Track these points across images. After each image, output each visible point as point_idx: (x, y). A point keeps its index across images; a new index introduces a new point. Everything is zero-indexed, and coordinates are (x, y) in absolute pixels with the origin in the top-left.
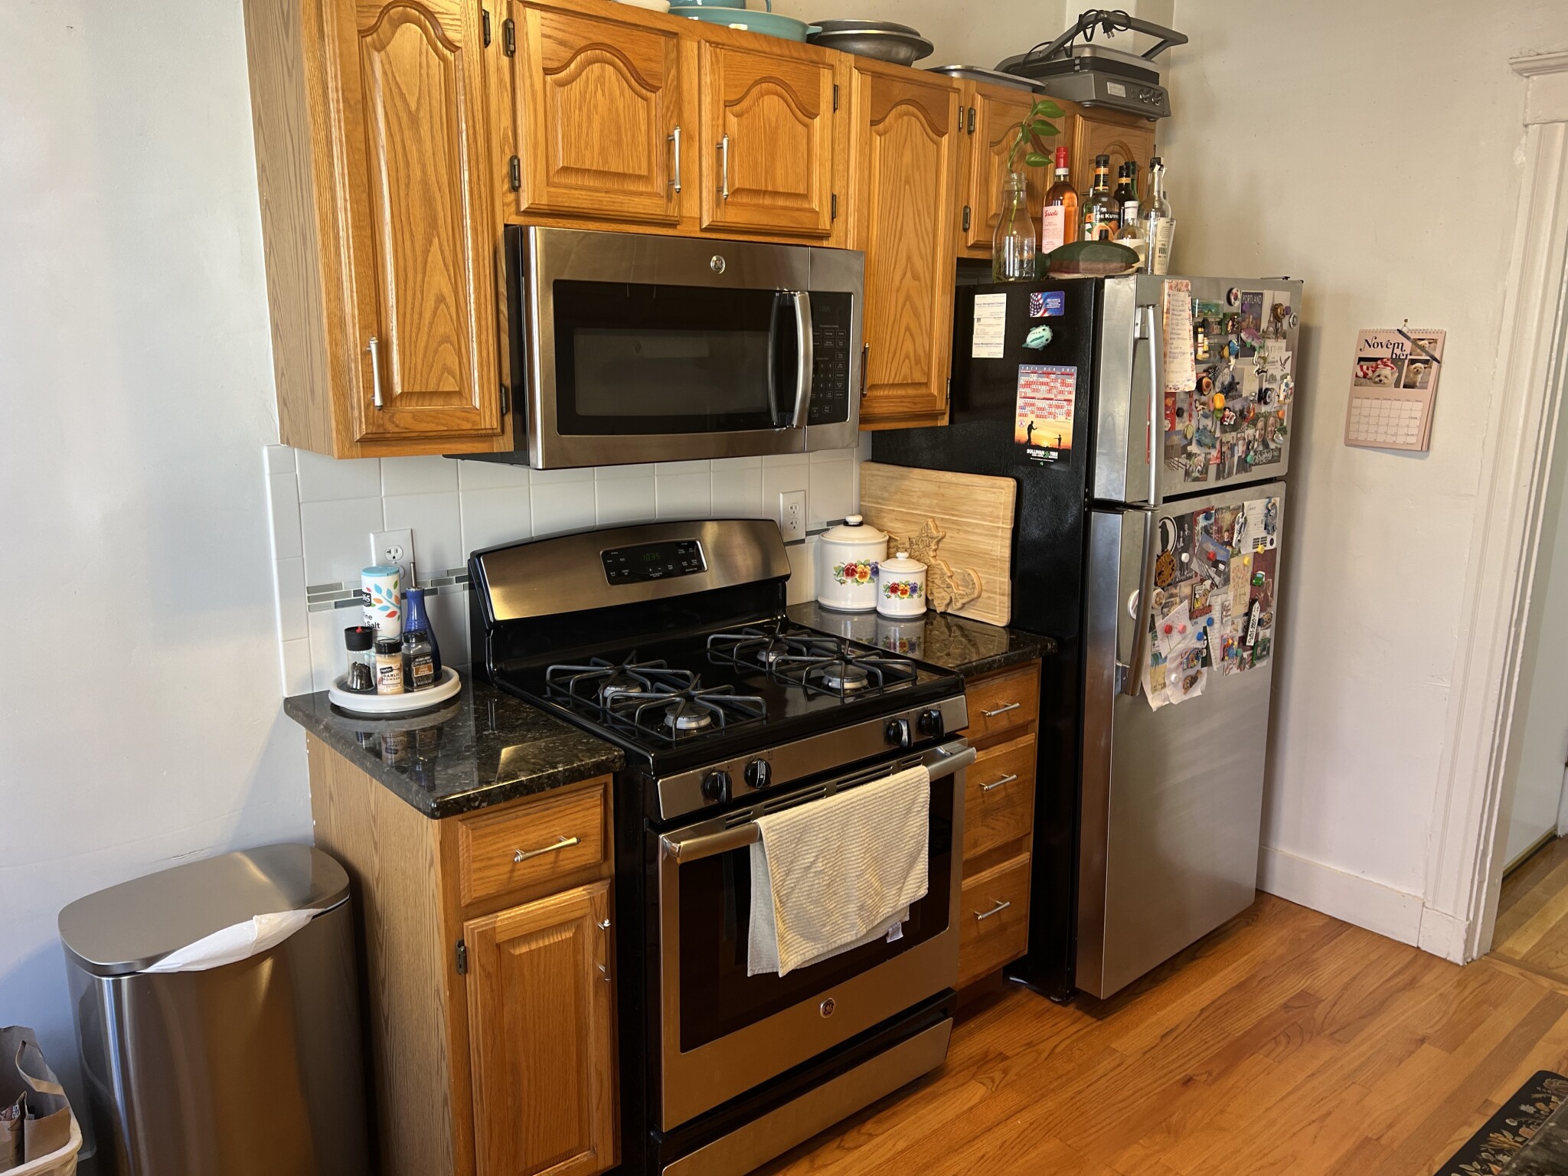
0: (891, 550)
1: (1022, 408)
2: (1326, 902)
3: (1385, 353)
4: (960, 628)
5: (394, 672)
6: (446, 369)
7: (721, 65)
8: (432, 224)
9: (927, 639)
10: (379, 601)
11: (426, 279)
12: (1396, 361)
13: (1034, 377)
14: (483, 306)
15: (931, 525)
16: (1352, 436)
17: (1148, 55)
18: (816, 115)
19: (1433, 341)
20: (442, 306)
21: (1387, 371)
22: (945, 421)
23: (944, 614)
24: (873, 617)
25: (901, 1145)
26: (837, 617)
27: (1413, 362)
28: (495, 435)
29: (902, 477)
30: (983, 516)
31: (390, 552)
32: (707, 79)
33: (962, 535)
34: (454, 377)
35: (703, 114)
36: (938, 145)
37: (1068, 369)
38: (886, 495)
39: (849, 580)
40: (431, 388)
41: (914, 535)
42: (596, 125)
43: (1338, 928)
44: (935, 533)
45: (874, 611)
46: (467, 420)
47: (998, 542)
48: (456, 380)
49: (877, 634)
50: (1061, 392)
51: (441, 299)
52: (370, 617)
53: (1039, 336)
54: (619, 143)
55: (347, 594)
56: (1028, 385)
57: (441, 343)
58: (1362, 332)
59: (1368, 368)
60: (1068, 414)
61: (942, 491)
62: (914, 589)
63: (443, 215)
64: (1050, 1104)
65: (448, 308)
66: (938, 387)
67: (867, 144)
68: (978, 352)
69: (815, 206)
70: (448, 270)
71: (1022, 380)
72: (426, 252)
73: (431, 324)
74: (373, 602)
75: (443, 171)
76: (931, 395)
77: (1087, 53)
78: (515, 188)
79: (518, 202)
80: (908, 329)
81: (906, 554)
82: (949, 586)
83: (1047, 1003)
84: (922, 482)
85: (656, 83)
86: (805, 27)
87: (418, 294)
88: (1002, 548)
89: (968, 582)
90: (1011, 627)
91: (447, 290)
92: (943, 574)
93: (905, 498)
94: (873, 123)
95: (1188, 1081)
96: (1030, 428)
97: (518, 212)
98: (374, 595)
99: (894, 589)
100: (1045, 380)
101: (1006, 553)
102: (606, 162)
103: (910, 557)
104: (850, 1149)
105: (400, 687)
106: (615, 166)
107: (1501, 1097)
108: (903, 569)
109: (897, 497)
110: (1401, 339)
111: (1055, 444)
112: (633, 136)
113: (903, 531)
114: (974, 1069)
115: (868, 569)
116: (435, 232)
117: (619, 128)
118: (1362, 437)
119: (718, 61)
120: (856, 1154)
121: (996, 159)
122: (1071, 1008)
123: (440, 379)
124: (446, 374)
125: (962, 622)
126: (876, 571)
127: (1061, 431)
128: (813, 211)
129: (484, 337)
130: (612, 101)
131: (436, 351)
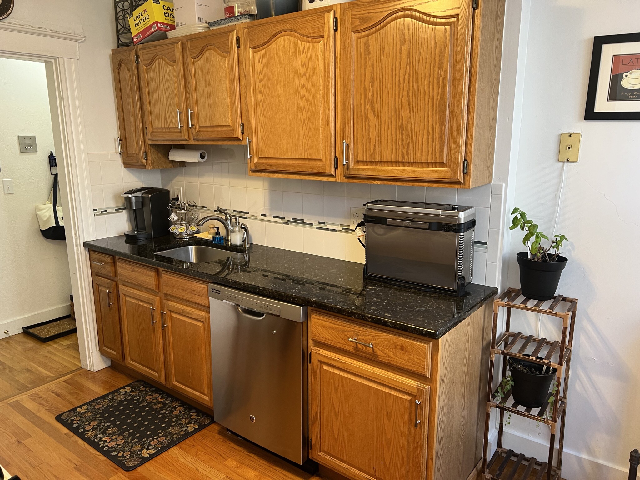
107: (65, 431)
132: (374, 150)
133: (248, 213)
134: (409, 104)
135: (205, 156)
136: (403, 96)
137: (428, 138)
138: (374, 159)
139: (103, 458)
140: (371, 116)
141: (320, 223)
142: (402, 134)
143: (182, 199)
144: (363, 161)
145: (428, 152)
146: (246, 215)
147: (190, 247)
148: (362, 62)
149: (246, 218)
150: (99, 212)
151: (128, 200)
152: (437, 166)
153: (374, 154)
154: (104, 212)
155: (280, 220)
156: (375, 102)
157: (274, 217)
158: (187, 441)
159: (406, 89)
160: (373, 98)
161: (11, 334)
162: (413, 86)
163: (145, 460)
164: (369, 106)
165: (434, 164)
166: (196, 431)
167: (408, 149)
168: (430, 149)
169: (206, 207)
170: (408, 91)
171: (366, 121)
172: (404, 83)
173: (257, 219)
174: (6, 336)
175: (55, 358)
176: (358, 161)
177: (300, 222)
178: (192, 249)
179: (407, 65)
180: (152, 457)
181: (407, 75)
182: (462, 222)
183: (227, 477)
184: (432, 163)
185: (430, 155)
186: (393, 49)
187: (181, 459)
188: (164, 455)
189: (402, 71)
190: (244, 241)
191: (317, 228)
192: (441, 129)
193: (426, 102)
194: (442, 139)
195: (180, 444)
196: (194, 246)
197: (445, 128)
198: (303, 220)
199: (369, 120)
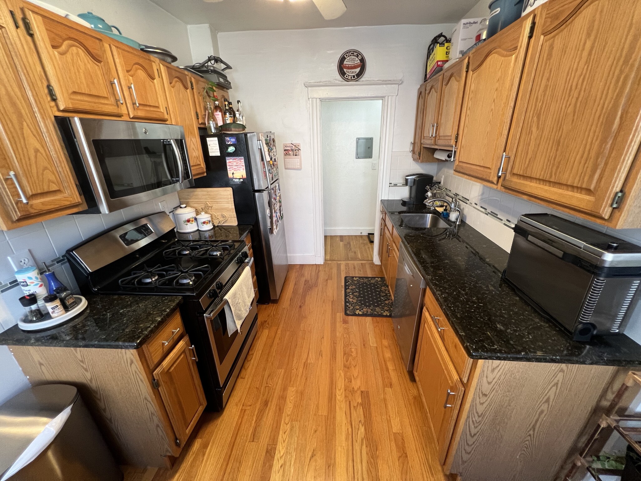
0: (198, 213)
1: (229, 169)
2: (298, 262)
3: (289, 148)
4: (224, 229)
5: (59, 307)
6: (50, 181)
7: (121, 55)
8: (20, 116)
9: (215, 234)
10: (33, 283)
11: (26, 142)
12: (292, 150)
13: (231, 160)
14: (58, 153)
15: (208, 203)
16: (286, 167)
17: (223, 70)
18: (155, 79)
19: (298, 146)
20: (39, 154)
21: (291, 152)
22: (205, 174)
23: (218, 226)
24: (197, 232)
25: (260, 352)
26: (188, 234)
27: (295, 150)
28: (80, 204)
29: (194, 191)
30: (224, 198)
31: (21, 262)
32: (117, 61)
33: (219, 204)
34: (55, 184)
35: (119, 74)
36: (187, 92)
37: (241, 158)
38: (189, 197)
39: (189, 223)
40: (46, 190)
41: (203, 207)
42: (82, 74)
43: (302, 266)
44: (210, 205)
45: (198, 230)
46: (67, 201)
47: (230, 205)
48: (56, 185)
49: (200, 236)
50: (240, 164)
51: (37, 151)
52: (29, 290)
53: (231, 149)
54: (93, 83)
55: (6, 285)
56: (230, 162)
57: (44, 170)
58: (284, 144)
59: (287, 152)
60: (243, 169)
61: (209, 193)
62: (210, 222)
63: (24, 111)
64: (281, 326)
65: (42, 154)
66: (203, 165)
67: (170, 90)
68: (211, 154)
69: (162, 110)
70: (36, 137)
71: (227, 161)
72: (22, 129)
73: (36, 162)
74: (28, 284)
75: (17, 90)
76: (202, 167)
77: (212, 68)
78: (54, 100)
79: (57, 106)
80: (193, 149)
81: (204, 213)
82: (218, 218)
83: (265, 306)
84: (201, 192)
85: (100, 59)
86: (140, 45)
87: (25, 150)
88: (232, 206)
89: (223, 216)
90: (238, 225)
91: (38, 146)
92: (215, 216)
93: (197, 197)
94: (171, 83)
95: (300, 307)
96: (233, 174)
97: (59, 110)
98: (28, 281)
99: (204, 223)
100: (235, 161)
101: (234, 207)
102: (90, 90)
103: (205, 213)
104: (250, 360)
105: (64, 311)
106: (94, 92)
107: (343, 284)
108: (203, 217)
109: (194, 197)
110: (292, 145)
111: (241, 177)
112: (98, 80)
113: (199, 207)
114: (262, 327)
115: (193, 219)
116: (23, 120)
117: (91, 76)
118: (289, 167)
119: (120, 54)
120: (252, 361)
121: (200, 98)
122: (270, 304)
123: (49, 186)
124: (51, 184)
125: (224, 227)
126: (196, 219)
127: (242, 174)
128: (161, 112)
129: (63, 165)
130: (85, 64)
131: (43, 174)
132: (528, 165)
133: (468, 200)
134: (574, 116)
135: (451, 156)
136: (570, 105)
137: (582, 157)
138: (526, 173)
139: (343, 303)
140: (534, 129)
141: (508, 220)
142: (557, 150)
143: (442, 183)
144: (517, 175)
145: (577, 174)
146: (467, 202)
147: (428, 215)
148: (542, 69)
149: (467, 203)
150: (393, 185)
151: (407, 180)
152: (583, 192)
153: (527, 168)
154: (395, 185)
155: (483, 210)
156: (542, 114)
157: (481, 207)
158: (378, 318)
159: (576, 95)
160: (541, 108)
161: (363, 234)
162: (585, 91)
163: (355, 315)
164: (535, 118)
165: (580, 189)
166: (386, 316)
167: (558, 167)
168: (580, 171)
169: (450, 191)
170: (577, 99)
171: (529, 135)
172: (576, 88)
173: (472, 206)
174: (360, 234)
175: (368, 252)
176: (514, 174)
177: (494, 215)
178: (429, 216)
179: (585, 65)
180: (359, 315)
181: (582, 77)
182: (607, 265)
183: (377, 347)
184: (577, 188)
185: (577, 178)
186: (576, 46)
187: (368, 324)
188: (364, 318)
189: (579, 73)
190: (457, 219)
191: (505, 224)
192: (600, 146)
193: (594, 111)
194: (597, 158)
195: (374, 318)
196: (431, 215)
197: (605, 145)
198: (497, 215)
199: (532, 134)
